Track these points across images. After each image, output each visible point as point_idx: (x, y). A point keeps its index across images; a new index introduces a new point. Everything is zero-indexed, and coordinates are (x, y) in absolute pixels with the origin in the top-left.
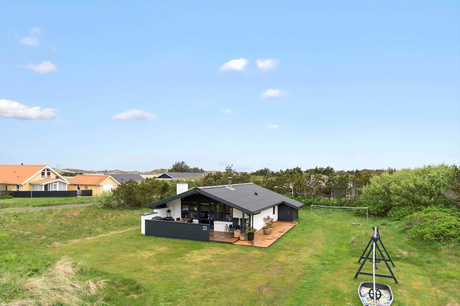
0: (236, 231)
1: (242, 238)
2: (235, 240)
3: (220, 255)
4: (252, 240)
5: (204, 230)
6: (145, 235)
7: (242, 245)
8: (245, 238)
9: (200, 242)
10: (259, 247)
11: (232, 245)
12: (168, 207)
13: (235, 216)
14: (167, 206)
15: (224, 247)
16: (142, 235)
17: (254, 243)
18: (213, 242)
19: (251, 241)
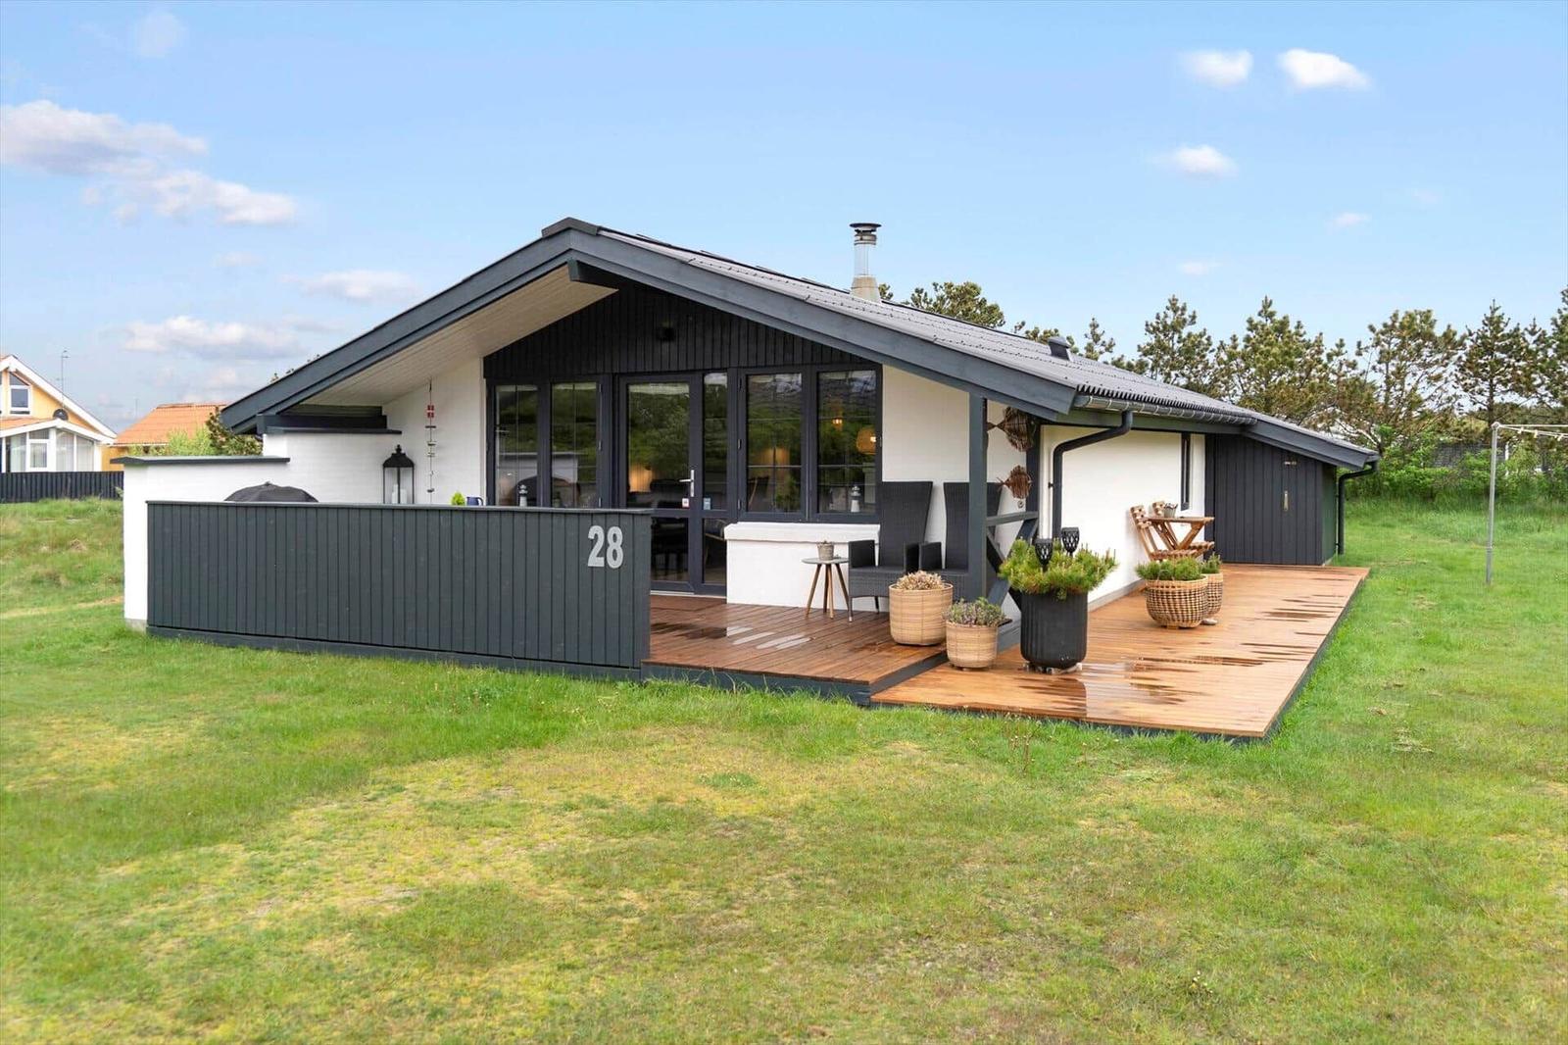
0: (904, 579)
1: (969, 645)
2: (901, 661)
3: (697, 819)
4: (1065, 665)
5: (595, 561)
6: (142, 629)
7: (975, 711)
8: (1000, 645)
9: (559, 682)
10: (1171, 731)
11: (867, 704)
12: (400, 433)
13: (898, 467)
14: (390, 427)
15: (776, 727)
16: (124, 633)
17: (1082, 687)
18: (678, 677)
19: (1055, 676)
